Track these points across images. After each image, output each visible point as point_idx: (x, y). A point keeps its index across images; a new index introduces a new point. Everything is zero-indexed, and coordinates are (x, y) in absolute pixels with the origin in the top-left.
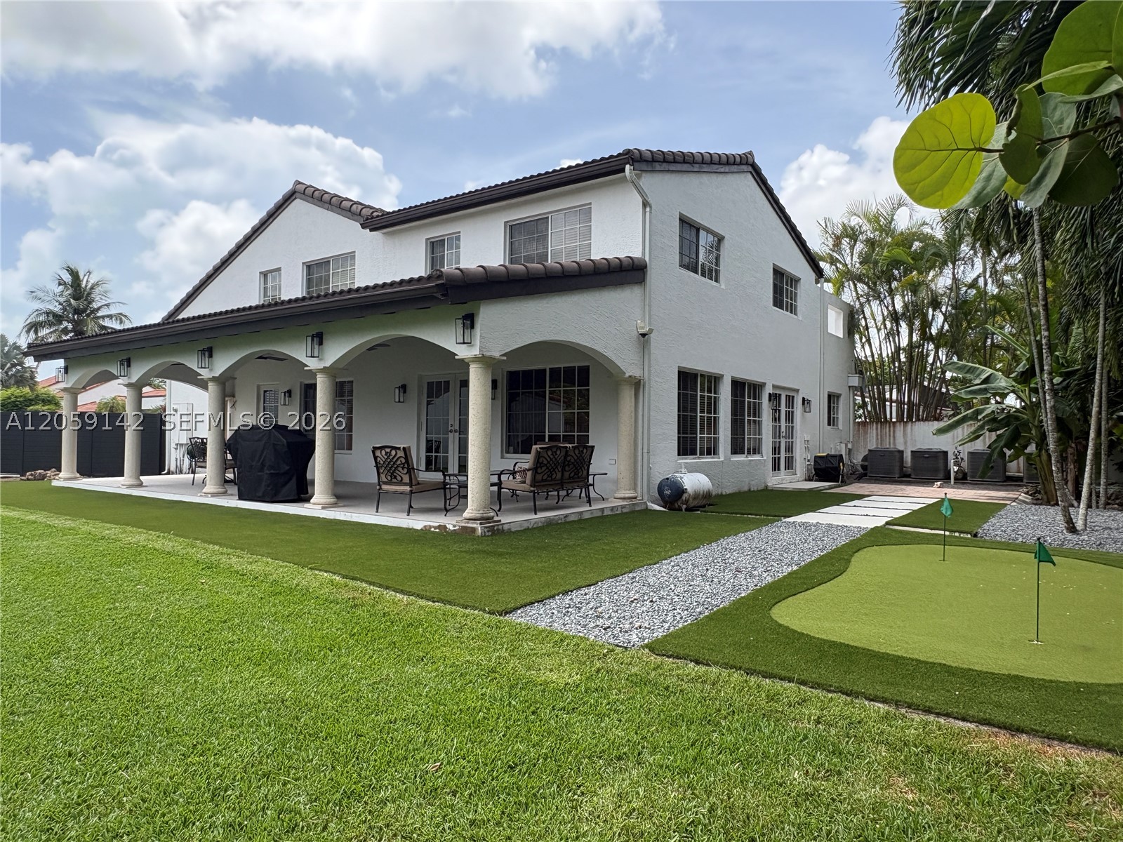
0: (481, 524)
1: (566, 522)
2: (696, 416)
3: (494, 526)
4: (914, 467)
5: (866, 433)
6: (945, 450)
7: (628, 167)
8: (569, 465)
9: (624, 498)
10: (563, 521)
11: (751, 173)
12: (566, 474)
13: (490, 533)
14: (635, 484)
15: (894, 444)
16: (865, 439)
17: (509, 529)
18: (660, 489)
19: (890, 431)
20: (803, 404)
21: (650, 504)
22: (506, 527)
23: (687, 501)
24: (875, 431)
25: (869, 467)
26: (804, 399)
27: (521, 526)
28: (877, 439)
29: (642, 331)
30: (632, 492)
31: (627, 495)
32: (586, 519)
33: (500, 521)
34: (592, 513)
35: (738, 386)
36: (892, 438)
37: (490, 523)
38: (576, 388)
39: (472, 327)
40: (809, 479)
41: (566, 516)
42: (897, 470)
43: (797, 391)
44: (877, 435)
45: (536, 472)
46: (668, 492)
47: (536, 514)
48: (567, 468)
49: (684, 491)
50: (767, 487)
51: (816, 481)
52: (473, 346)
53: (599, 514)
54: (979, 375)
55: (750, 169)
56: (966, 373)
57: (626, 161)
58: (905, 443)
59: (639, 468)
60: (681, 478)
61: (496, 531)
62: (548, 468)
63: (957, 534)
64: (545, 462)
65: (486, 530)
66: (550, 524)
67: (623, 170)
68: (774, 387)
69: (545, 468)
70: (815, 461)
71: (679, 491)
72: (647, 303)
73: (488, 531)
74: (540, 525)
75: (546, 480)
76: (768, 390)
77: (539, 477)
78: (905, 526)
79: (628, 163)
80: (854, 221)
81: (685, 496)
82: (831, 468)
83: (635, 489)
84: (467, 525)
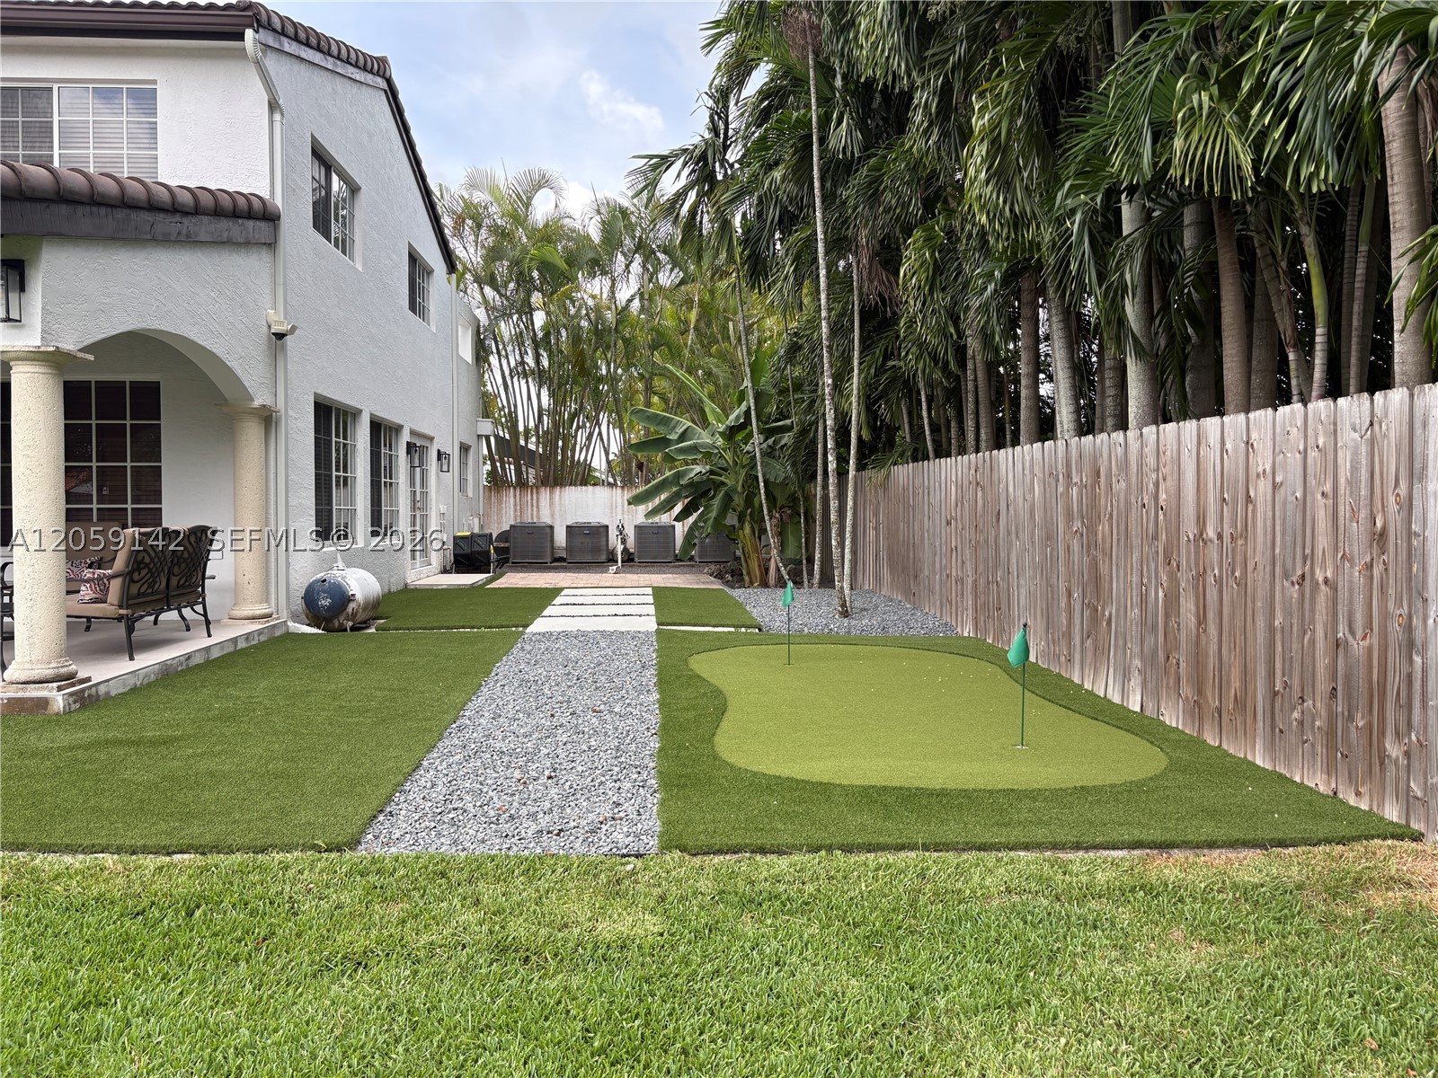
0: (60, 689)
1: (189, 669)
2: (331, 475)
3: (83, 690)
4: (569, 548)
5: (500, 502)
6: (606, 524)
7: (249, 33)
8: (178, 564)
9: (253, 618)
10: (184, 667)
11: (385, 91)
12: (174, 581)
13: (78, 706)
14: (267, 592)
15: (538, 517)
16: (500, 510)
17: (107, 693)
18: (310, 597)
19: (532, 499)
20: (439, 458)
21: (290, 624)
22: (102, 689)
23: (354, 614)
24: (512, 500)
25: (511, 550)
26: (439, 451)
27: (125, 686)
28: (515, 511)
29: (276, 329)
30: (265, 606)
31: (258, 612)
32: (215, 659)
33: (88, 679)
34: (222, 648)
35: (377, 427)
36: (535, 509)
37: (73, 685)
38: (128, 422)
39: (22, 289)
40: (445, 571)
41: (189, 657)
42: (549, 553)
43: (431, 439)
44: (515, 505)
45: (132, 581)
46: (325, 602)
47: (132, 659)
48: (176, 570)
49: (351, 598)
50: (406, 585)
51: (458, 572)
52: (23, 326)
53: (231, 649)
54: (674, 427)
55: (384, 85)
56: (658, 424)
57: (248, 21)
58: (553, 515)
59: (273, 565)
60: (344, 578)
61: (87, 700)
62: (150, 571)
63: (743, 630)
64: (147, 560)
65: (71, 700)
66: (168, 676)
67: (241, 37)
68: (413, 433)
69: (146, 571)
70: (455, 544)
71: (342, 598)
72: (280, 280)
73: (75, 702)
74: (153, 677)
75: (144, 594)
76: (405, 437)
77: (134, 589)
78: (682, 625)
79: (251, 26)
80: (479, 197)
81: (352, 605)
82: (478, 553)
83: (267, 600)
84: (20, 694)
